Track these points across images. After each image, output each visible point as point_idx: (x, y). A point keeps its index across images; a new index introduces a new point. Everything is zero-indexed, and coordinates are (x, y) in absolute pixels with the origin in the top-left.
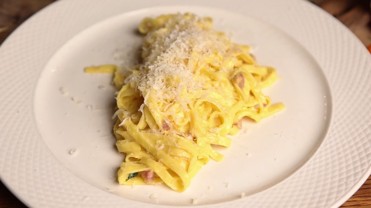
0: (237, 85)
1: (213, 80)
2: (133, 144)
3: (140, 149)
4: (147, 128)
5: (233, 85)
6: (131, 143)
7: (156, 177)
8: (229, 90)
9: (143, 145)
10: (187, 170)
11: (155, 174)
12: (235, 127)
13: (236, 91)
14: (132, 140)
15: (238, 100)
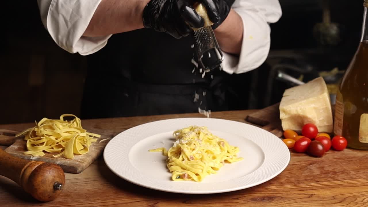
0: (221, 145)
1: (210, 144)
2: (177, 167)
3: (180, 168)
4: (183, 160)
5: (220, 146)
6: (177, 166)
7: (189, 177)
8: (218, 148)
9: (182, 166)
10: (202, 172)
11: (188, 175)
12: (221, 163)
13: (221, 149)
14: (177, 165)
15: (222, 151)
